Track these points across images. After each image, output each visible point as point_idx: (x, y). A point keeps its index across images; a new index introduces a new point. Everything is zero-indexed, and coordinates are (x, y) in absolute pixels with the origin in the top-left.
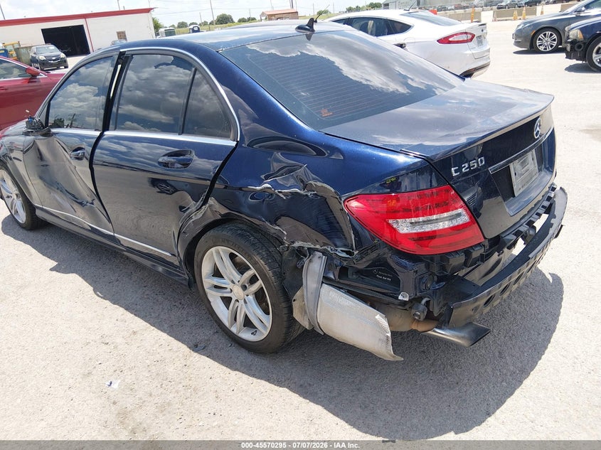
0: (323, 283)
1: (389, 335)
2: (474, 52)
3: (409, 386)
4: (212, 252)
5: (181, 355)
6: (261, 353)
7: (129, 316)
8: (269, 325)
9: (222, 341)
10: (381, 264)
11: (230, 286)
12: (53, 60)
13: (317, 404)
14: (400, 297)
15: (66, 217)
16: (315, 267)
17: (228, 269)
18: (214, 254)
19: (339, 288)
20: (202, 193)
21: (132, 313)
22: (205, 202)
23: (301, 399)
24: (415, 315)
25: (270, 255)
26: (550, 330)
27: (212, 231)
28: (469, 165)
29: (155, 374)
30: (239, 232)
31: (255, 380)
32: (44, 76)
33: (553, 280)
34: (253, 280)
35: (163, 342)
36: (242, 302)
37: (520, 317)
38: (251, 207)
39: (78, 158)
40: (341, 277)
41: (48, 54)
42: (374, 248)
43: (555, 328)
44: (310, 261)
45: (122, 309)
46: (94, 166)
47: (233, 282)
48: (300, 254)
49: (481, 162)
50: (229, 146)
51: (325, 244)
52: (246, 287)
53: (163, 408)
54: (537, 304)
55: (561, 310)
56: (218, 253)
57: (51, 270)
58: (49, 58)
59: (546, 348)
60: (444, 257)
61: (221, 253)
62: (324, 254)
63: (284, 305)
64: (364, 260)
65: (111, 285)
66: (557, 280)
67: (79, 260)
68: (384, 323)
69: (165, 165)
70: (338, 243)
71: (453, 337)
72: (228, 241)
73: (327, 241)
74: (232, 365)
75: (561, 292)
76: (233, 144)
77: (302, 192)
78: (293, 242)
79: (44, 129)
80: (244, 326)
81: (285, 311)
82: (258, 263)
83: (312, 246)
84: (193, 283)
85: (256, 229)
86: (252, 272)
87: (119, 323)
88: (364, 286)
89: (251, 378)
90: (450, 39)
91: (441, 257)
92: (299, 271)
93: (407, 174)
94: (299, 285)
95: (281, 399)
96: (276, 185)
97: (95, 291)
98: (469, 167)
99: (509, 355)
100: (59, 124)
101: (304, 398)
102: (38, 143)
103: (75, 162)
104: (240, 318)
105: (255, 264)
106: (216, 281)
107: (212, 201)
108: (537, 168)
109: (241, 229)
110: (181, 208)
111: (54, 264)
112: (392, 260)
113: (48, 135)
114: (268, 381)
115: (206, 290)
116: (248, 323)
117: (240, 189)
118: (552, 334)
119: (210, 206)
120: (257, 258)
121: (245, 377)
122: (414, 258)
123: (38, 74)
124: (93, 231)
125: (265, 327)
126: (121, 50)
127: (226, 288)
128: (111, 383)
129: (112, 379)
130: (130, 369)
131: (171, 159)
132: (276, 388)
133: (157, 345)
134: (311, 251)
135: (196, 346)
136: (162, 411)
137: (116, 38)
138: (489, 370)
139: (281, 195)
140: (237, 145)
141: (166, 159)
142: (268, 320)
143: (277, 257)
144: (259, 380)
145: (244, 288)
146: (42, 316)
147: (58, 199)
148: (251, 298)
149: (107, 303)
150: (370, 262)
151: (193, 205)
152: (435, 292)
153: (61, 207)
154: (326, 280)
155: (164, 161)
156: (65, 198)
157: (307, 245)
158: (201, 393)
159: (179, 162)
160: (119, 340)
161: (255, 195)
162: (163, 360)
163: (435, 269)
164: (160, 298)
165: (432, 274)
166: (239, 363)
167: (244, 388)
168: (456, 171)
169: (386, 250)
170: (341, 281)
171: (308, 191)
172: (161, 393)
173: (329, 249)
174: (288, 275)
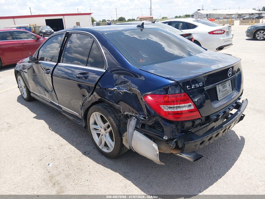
0: (135, 130)
1: (158, 153)
2: (224, 38)
3: (169, 177)
4: (94, 114)
5: (78, 156)
6: (110, 158)
7: (61, 138)
8: (113, 146)
9: (96, 152)
10: (157, 123)
11: (100, 129)
12: (49, 33)
13: (129, 180)
14: (164, 138)
15: (42, 96)
16: (132, 123)
17: (99, 121)
18: (95, 115)
19: (141, 132)
20: (91, 90)
21: (62, 137)
22: (92, 94)
23: (123, 178)
24: (171, 146)
25: (115, 117)
26: (235, 160)
27: (94, 106)
28: (195, 85)
29: (67, 162)
30: (104, 106)
31: (106, 169)
32: (42, 39)
33: (241, 139)
34: (108, 127)
35: (72, 150)
36: (104, 136)
37: (223, 153)
38: (109, 97)
39: (48, 73)
40: (142, 128)
41: (47, 30)
42: (154, 116)
43: (237, 159)
44: (130, 120)
45: (58, 136)
46: (53, 76)
47: (101, 127)
48: (127, 117)
49: (201, 84)
50: (103, 72)
51: (136, 114)
52: (106, 129)
53: (67, 176)
54: (231, 149)
55: (242, 152)
56: (96, 114)
57: (34, 118)
58: (47, 32)
59: (231, 167)
60: (183, 122)
61: (97, 115)
62: (136, 118)
63: (119, 138)
64: (150, 121)
65: (56, 126)
66: (243, 139)
67: (45, 115)
68: (156, 148)
69: (79, 78)
70: (141, 114)
71: (187, 157)
72: (100, 110)
73: (137, 112)
74: (98, 162)
75: (243, 144)
76: (105, 71)
77: (128, 92)
78: (124, 112)
79: (36, 61)
80: (105, 146)
81: (120, 140)
82: (111, 120)
83: (131, 114)
84: (87, 127)
85: (111, 106)
86: (108, 123)
87: (56, 141)
88: (151, 132)
89: (105, 168)
90: (214, 32)
91: (182, 122)
92: (126, 124)
93: (171, 86)
94: (125, 130)
95: (115, 177)
96: (119, 88)
97: (49, 127)
98: (195, 86)
99: (214, 169)
100: (42, 59)
101: (125, 177)
102: (33, 66)
103: (46, 75)
104: (103, 143)
105: (109, 120)
106: (95, 126)
107: (95, 93)
108: (231, 89)
109: (105, 105)
110: (83, 95)
111: (35, 115)
112: (162, 122)
113: (37, 63)
114: (111, 169)
115: (91, 130)
116: (106, 145)
117: (106, 89)
118: (235, 161)
119: (94, 95)
120: (110, 118)
121: (102, 167)
122: (170, 122)
123: (40, 38)
124: (51, 103)
125: (112, 147)
126: (67, 31)
127: (99, 130)
128: (49, 164)
129: (50, 163)
130: (58, 159)
131: (81, 76)
132: (114, 172)
133: (70, 151)
134: (131, 116)
135: (85, 153)
136: (67, 177)
137: (75, 25)
138: (204, 173)
139: (120, 92)
140: (106, 71)
141: (80, 75)
142: (113, 144)
143: (119, 118)
144: (108, 169)
145: (105, 130)
146: (27, 136)
147: (39, 89)
148: (108, 134)
149: (53, 133)
150: (154, 122)
151: (87, 94)
152: (180, 137)
153: (40, 93)
154: (136, 129)
155: (78, 76)
156: (42, 89)
157: (130, 114)
158: (83, 172)
159: (84, 77)
160: (55, 148)
161: (111, 92)
162: (71, 157)
163: (179, 127)
164: (74, 132)
165: (178, 129)
166: (101, 161)
167: (101, 171)
168: (189, 87)
169: (158, 117)
170: (142, 129)
171: (131, 92)
172: (68, 170)
173: (137, 116)
174: (122, 126)
